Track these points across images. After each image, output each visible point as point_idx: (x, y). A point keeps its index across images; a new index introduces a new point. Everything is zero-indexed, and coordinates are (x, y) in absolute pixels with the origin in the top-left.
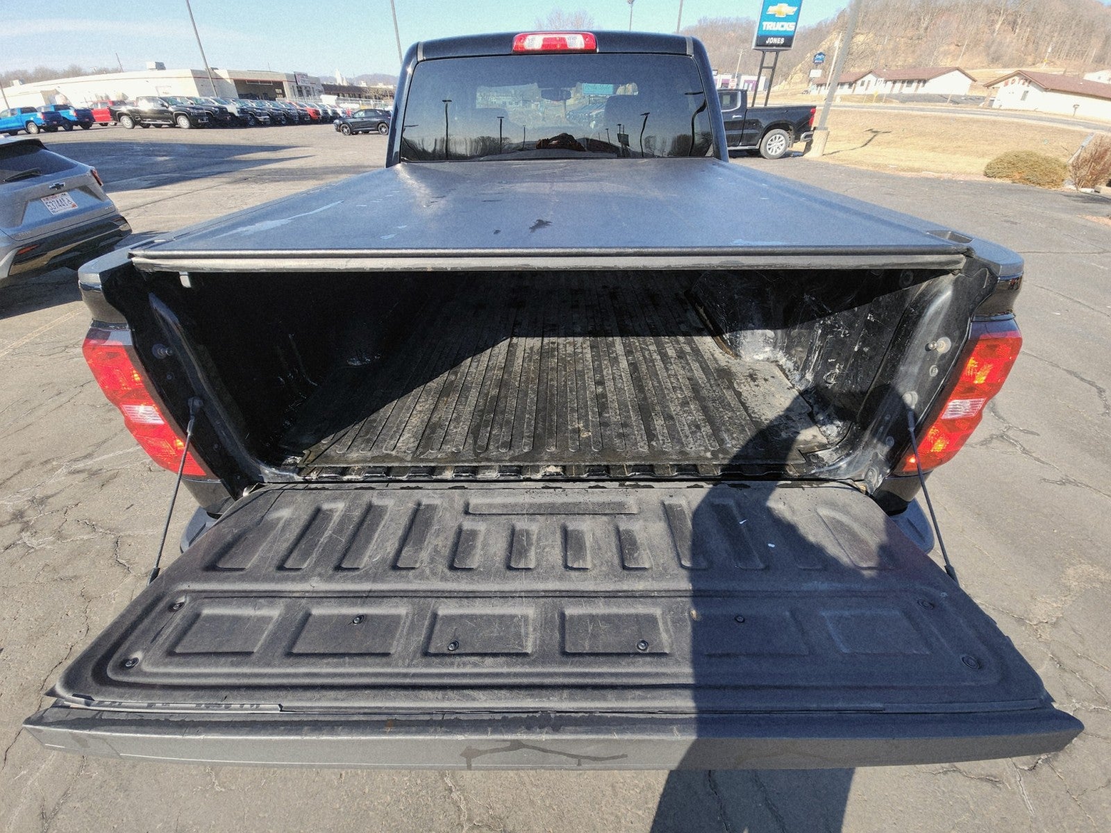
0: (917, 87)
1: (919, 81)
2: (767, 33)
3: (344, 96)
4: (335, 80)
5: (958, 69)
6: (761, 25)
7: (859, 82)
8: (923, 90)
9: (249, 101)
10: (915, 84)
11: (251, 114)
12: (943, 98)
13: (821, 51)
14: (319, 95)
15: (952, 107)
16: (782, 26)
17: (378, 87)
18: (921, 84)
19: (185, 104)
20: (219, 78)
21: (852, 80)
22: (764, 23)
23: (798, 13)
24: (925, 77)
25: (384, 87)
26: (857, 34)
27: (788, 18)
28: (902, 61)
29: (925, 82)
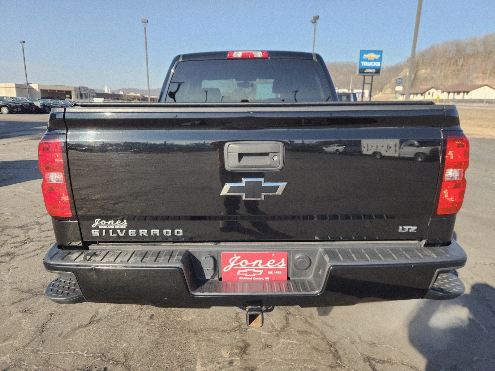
0: (464, 96)
1: (464, 92)
2: (365, 68)
3: (108, 99)
4: (104, 91)
5: (486, 85)
6: (360, 64)
7: (427, 93)
8: (467, 97)
9: (49, 100)
10: (462, 94)
11: (49, 107)
12: (481, 101)
13: (399, 78)
14: (93, 98)
15: (487, 105)
16: (373, 64)
17: (130, 94)
18: (466, 94)
19: (9, 101)
20: (31, 89)
21: (423, 91)
22: (362, 63)
23: (381, 57)
24: (467, 90)
25: (134, 94)
26: (421, 69)
27: (375, 60)
28: (451, 82)
29: (468, 92)
